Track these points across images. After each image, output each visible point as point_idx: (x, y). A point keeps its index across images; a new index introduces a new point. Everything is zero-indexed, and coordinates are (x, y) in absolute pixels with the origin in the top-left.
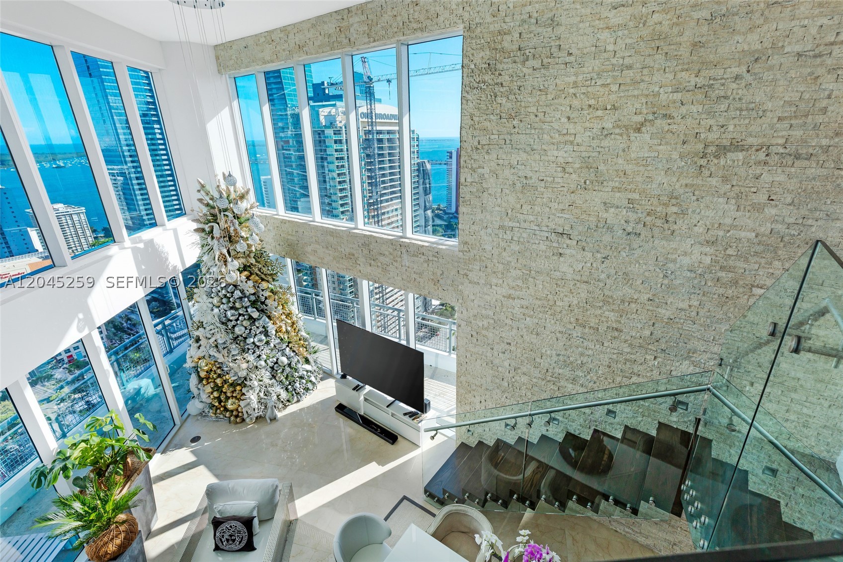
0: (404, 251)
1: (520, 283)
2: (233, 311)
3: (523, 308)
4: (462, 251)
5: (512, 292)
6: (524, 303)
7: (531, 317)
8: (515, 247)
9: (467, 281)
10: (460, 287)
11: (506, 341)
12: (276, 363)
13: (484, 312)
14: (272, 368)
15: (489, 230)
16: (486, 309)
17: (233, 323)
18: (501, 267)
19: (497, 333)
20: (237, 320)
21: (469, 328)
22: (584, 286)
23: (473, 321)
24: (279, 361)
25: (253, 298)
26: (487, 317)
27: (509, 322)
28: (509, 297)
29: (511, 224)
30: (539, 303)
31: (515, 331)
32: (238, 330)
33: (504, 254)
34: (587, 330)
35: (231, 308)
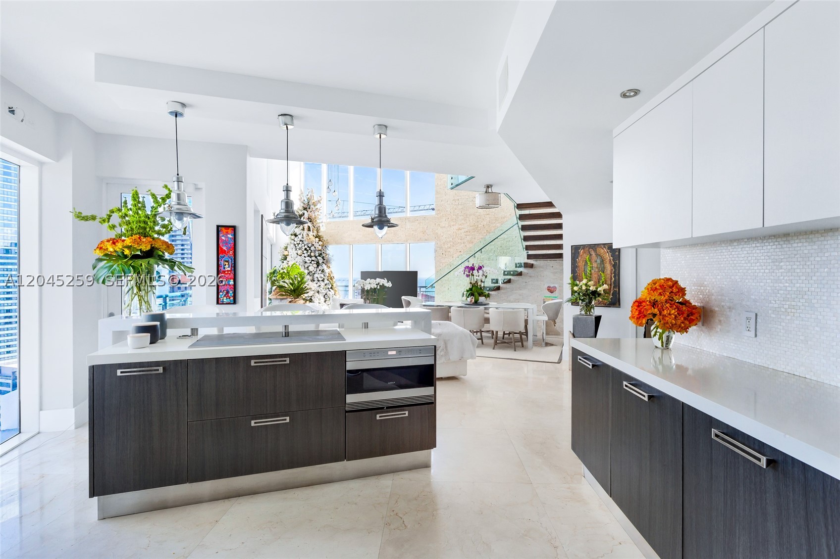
0: (407, 221)
1: (463, 222)
2: (309, 258)
3: (465, 232)
4: (437, 214)
5: (460, 226)
6: (466, 230)
7: (469, 235)
8: (460, 207)
9: (439, 227)
10: (436, 231)
11: (459, 251)
12: (326, 294)
13: (448, 240)
14: (324, 297)
15: (449, 202)
16: (449, 238)
17: (308, 264)
18: (455, 217)
19: (455, 248)
20: (311, 263)
21: (441, 250)
22: (488, 216)
23: (443, 246)
24: (328, 294)
25: (320, 252)
26: (450, 241)
27: (460, 241)
28: (459, 229)
29: (458, 198)
30: (472, 228)
31: (463, 244)
32: (311, 269)
33: (456, 211)
34: (491, 234)
35: (308, 256)
